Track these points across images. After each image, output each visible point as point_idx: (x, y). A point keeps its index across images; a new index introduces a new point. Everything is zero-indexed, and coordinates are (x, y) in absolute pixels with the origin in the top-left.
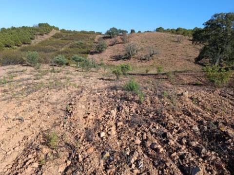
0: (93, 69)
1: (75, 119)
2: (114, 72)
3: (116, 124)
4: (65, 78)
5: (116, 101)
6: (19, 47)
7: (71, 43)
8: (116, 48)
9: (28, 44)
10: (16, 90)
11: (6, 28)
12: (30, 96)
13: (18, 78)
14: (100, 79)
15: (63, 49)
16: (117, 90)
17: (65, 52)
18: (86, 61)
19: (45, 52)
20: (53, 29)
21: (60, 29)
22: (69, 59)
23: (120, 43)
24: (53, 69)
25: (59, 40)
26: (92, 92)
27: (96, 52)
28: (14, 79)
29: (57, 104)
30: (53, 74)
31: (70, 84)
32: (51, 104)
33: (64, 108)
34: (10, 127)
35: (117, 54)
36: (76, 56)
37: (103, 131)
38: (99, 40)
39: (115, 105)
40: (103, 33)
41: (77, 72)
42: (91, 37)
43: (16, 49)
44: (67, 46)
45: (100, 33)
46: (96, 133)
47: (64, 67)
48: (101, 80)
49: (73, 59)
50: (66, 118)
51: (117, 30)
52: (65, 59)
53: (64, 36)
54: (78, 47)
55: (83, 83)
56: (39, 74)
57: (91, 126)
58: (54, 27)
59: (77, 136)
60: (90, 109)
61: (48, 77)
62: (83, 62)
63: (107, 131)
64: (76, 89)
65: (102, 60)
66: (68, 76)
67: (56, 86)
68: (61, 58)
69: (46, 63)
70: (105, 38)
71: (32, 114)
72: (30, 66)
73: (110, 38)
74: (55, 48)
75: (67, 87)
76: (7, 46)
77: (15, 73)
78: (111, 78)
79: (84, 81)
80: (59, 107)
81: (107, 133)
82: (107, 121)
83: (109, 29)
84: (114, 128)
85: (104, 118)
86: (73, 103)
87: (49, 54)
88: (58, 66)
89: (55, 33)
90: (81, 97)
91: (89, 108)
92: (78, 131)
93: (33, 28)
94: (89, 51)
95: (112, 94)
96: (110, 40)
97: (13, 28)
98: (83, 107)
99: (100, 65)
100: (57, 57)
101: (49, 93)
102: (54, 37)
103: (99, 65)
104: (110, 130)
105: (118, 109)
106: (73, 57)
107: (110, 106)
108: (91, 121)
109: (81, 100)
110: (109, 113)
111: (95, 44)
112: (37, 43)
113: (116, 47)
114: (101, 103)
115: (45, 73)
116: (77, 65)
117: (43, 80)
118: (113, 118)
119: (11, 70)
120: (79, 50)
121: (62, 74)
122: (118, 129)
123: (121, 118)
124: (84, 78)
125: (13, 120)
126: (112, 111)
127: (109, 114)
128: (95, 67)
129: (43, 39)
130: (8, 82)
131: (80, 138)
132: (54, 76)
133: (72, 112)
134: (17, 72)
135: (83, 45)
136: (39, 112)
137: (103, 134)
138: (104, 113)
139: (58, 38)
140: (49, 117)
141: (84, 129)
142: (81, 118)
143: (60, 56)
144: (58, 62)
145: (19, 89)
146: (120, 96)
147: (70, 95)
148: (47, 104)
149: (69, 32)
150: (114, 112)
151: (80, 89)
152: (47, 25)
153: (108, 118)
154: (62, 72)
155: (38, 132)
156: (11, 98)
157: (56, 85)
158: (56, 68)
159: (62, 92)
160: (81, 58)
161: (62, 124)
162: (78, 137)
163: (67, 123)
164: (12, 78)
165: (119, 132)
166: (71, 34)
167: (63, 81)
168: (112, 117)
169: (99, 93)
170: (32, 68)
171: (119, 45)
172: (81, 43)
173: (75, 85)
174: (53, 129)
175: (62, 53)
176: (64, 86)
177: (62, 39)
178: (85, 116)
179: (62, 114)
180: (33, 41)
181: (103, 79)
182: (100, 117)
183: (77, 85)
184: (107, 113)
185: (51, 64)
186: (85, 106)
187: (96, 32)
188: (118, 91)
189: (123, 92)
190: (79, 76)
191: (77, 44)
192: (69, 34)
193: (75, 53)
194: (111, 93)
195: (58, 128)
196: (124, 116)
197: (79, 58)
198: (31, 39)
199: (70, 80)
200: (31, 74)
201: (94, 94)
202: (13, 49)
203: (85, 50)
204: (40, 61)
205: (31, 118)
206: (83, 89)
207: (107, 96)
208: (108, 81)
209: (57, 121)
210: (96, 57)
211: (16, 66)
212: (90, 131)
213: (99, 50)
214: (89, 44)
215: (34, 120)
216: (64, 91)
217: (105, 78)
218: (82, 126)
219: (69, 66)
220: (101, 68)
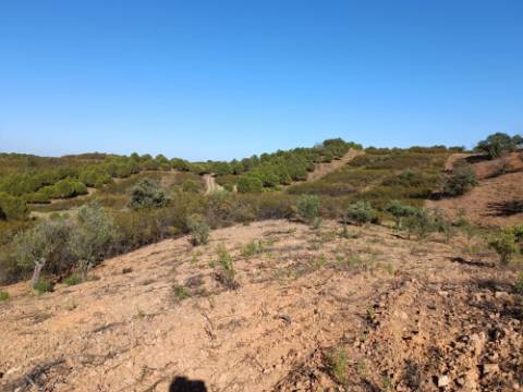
0: (436, 235)
1: (385, 338)
2: (494, 244)
3: (481, 368)
4: (367, 251)
5: (487, 317)
6: (286, 187)
7: (386, 174)
8: (506, 184)
9: (303, 180)
10: (277, 266)
11: (270, 153)
12: (302, 280)
13: (281, 244)
14: (453, 260)
15: (367, 189)
16: (494, 290)
17: (373, 195)
18: (419, 216)
19: (332, 195)
20: (351, 149)
21: (365, 146)
22: (380, 210)
23: (516, 171)
24: (345, 231)
25: (360, 169)
26: (427, 287)
27: (446, 195)
28: (276, 245)
29: (349, 301)
30: (344, 240)
31: (378, 266)
32: (338, 300)
33: (364, 311)
34: (269, 328)
35: (509, 199)
36: (396, 202)
37: (445, 373)
38: (455, 165)
39: (484, 325)
40: (469, 148)
41: (396, 240)
42: (435, 160)
43: (280, 189)
44: (376, 182)
45: (460, 150)
46: (430, 374)
47: (367, 228)
48: (457, 264)
49: (389, 210)
50: (365, 333)
51: (508, 138)
52: (372, 210)
53: (372, 161)
54: (400, 183)
55: (407, 266)
56: (318, 238)
57: (419, 357)
58: (352, 145)
59: (385, 373)
60: (419, 324)
61: (334, 246)
62: (411, 218)
63: (455, 376)
64: (392, 277)
65: (463, 212)
66: (375, 247)
67: (350, 266)
68: (362, 207)
69: (332, 217)
70: (472, 160)
71: (304, 313)
72: (303, 222)
73: (489, 158)
74: (351, 187)
75: (371, 270)
76: (267, 185)
77: (277, 235)
78: (484, 260)
79: (412, 261)
80: (352, 308)
81: (455, 380)
82: (457, 356)
83: (485, 139)
84: (473, 375)
85: (451, 349)
86: (382, 304)
87: (338, 198)
88: (356, 225)
89: (353, 156)
90: (401, 294)
91: (417, 321)
92: (390, 362)
93: (313, 151)
94: (429, 191)
95: (479, 299)
96: (489, 163)
97: (280, 153)
98: (405, 316)
99: (458, 225)
100: (354, 206)
101: (335, 278)
102: (352, 164)
103: (453, 225)
104: (463, 376)
105: (492, 335)
106: (389, 206)
107: (471, 326)
108: (419, 349)
109: (401, 301)
110: (465, 339)
111: (446, 175)
112: (318, 178)
113: (505, 181)
114: (447, 316)
115: (329, 238)
116: (398, 223)
117: (325, 251)
118: (473, 353)
119: (270, 229)
120: (404, 190)
121: (362, 243)
122: (484, 380)
123: (496, 355)
124: (412, 253)
125: (275, 318)
126: (475, 337)
127: (466, 342)
128: (441, 230)
129: (329, 170)
130: (265, 251)
131: (392, 376)
132: (346, 245)
133: (378, 323)
134: (279, 233)
135: (413, 179)
136: (316, 312)
137: (444, 381)
138: (452, 339)
139: (359, 165)
140: (332, 325)
141: (402, 361)
142: (398, 337)
143: (361, 203)
144: (354, 217)
145: (283, 266)
146: (500, 306)
147: (376, 287)
148: (331, 298)
149: (384, 151)
150: (479, 341)
151: (399, 278)
152: (339, 142)
153: (461, 351)
154: (363, 239)
155: (313, 347)
156: (272, 279)
157: (348, 263)
158: (350, 229)
159: (360, 279)
160: (409, 208)
161: (357, 343)
162: (389, 373)
163: (367, 342)
164: (272, 244)
165: (486, 386)
166: (387, 156)
167: (363, 256)
168: (471, 348)
169: (446, 293)
170: (305, 228)
171: (514, 174)
172: (410, 175)
173: (389, 268)
174: (339, 349)
175: (364, 197)
176: (365, 266)
177: (367, 168)
178: (407, 335)
179: (359, 323)
180: (310, 175)
181: (460, 260)
182: (442, 344)
183: (395, 269)
184: (460, 339)
185: (341, 219)
186: (409, 315)
187: (448, 147)
188: (498, 294)
189: (510, 298)
190: (401, 250)
191: (401, 177)
192: (382, 157)
193: (393, 198)
194: (478, 295)
195: (348, 348)
196: (505, 353)
197: (404, 207)
198: (309, 170)
199: (379, 257)
200: (302, 238)
201: (432, 291)
202: (277, 190)
203: (419, 190)
204: (320, 214)
205: (302, 320)
206: (407, 277)
207: (466, 302)
208: (473, 268)
209: (348, 336)
210: (446, 206)
211: (279, 222)
212: (416, 367)
213: (457, 189)
214: (430, 176)
215: (307, 324)
216: (365, 277)
217: (469, 259)
218: (398, 355)
219: (379, 224)
220: (460, 233)
